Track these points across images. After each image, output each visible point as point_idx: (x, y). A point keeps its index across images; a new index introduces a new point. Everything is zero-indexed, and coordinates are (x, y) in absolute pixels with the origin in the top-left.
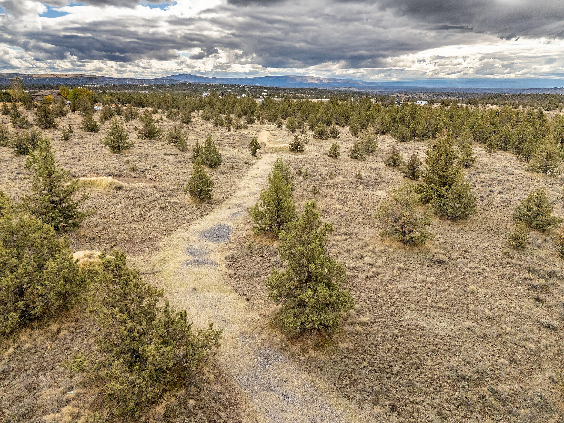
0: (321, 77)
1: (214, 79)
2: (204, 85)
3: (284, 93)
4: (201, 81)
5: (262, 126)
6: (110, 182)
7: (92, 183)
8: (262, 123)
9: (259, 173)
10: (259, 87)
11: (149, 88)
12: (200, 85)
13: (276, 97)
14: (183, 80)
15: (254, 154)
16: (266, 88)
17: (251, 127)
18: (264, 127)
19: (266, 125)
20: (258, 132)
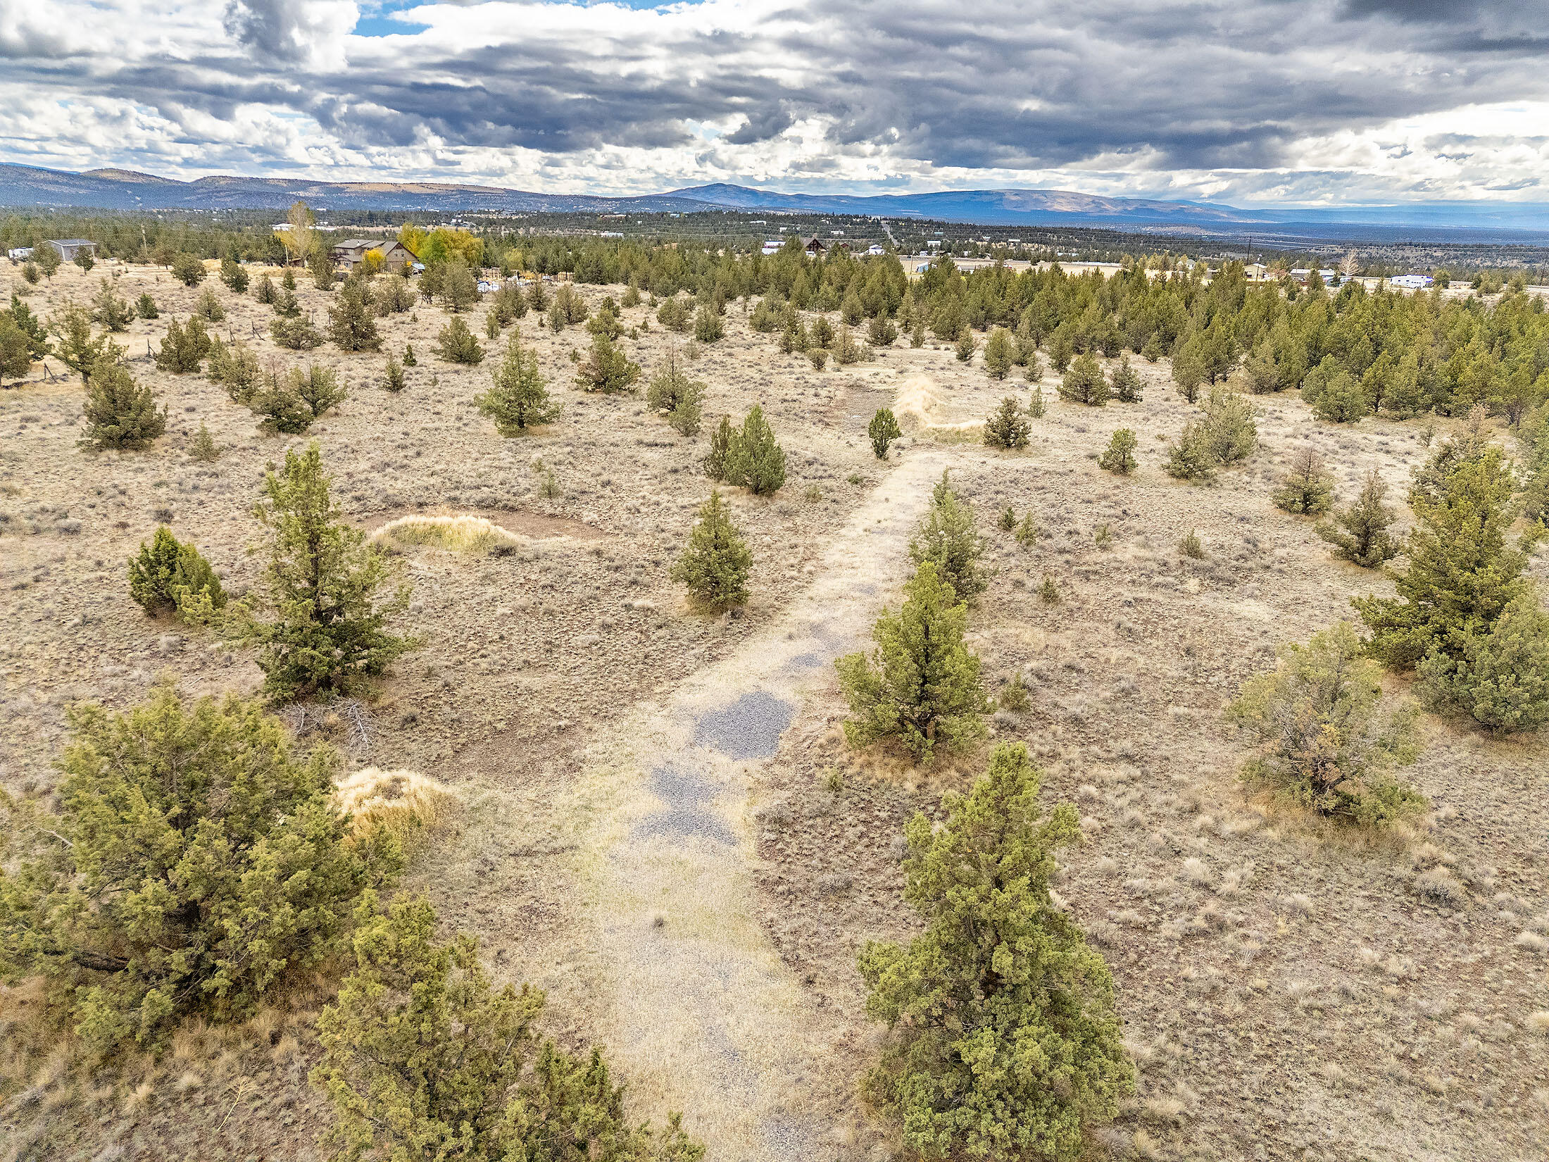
2: (773, 219)
3: (991, 241)
4: (765, 204)
5: (916, 351)
6: (484, 531)
7: (437, 533)
8: (917, 343)
9: (888, 515)
10: (922, 222)
11: (627, 223)
12: (759, 217)
13: (966, 253)
14: (717, 201)
15: (881, 451)
17: (883, 356)
18: (920, 357)
19: (927, 350)
20: (901, 372)
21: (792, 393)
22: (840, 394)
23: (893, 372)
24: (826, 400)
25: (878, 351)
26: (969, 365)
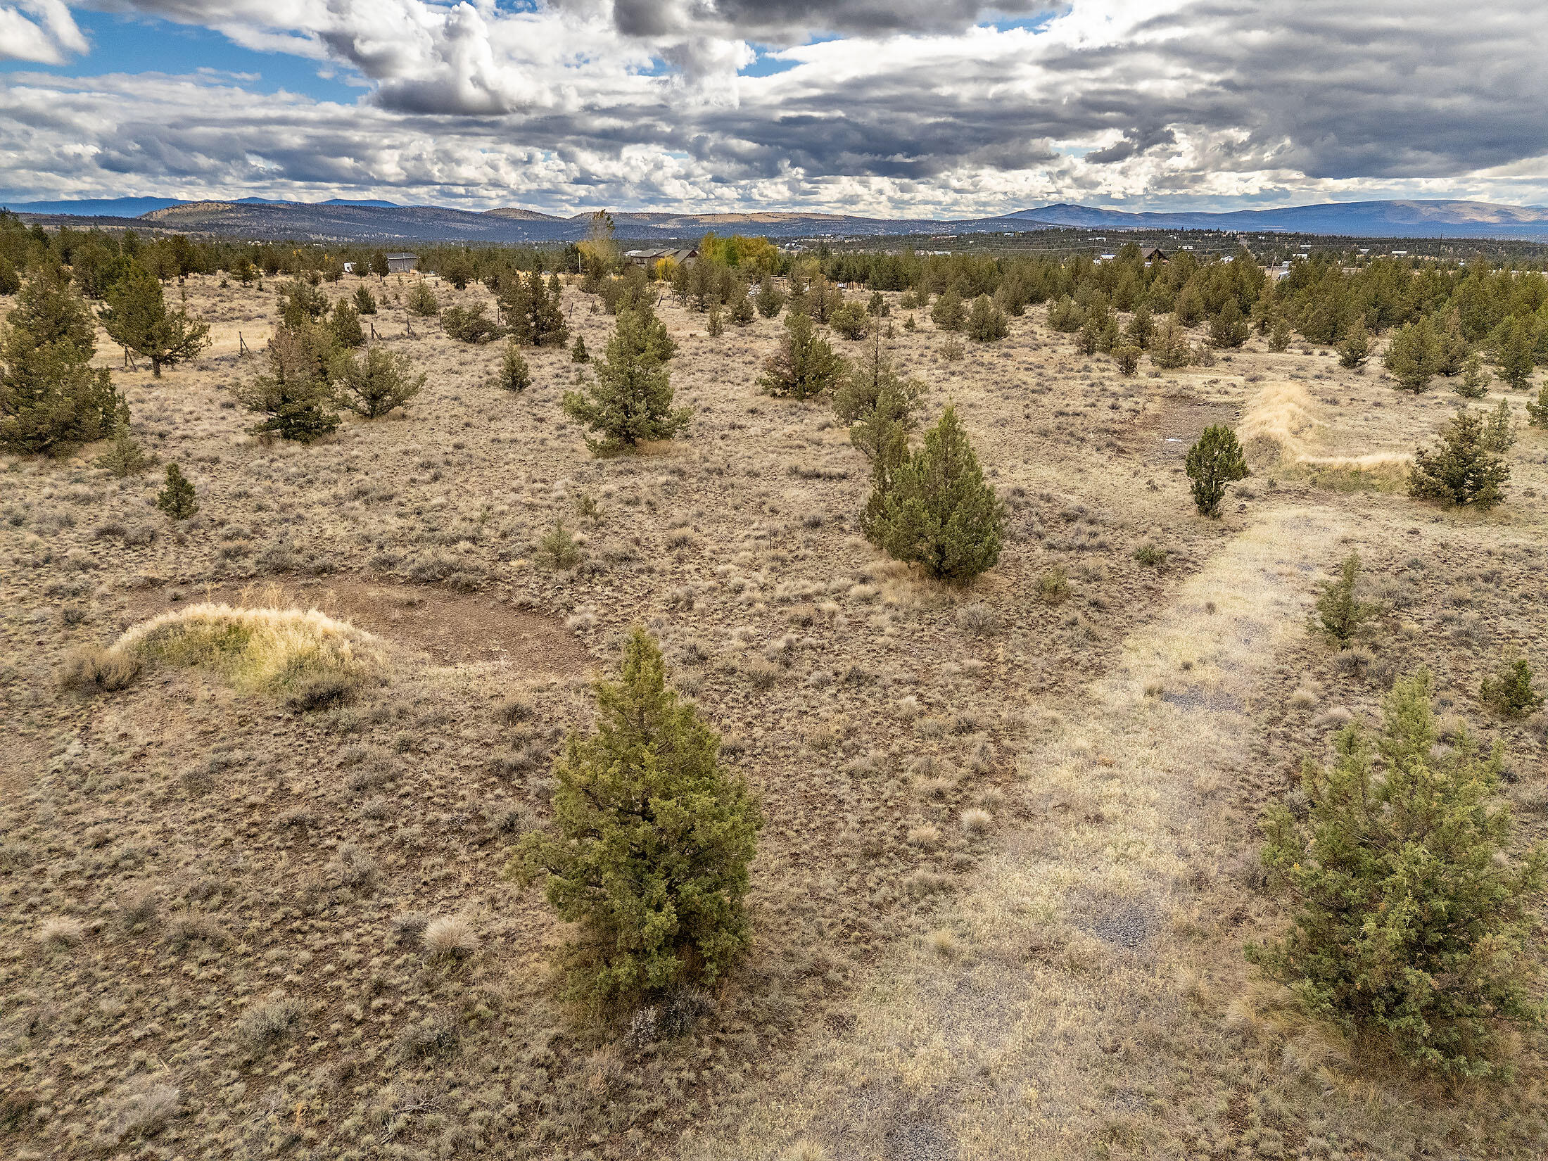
0: (1510, 203)
1: (1148, 215)
16: (1306, 239)
17: (1227, 359)
18: (1282, 363)
19: (1294, 355)
20: (1253, 380)
21: (1078, 404)
22: (1153, 408)
23: (1240, 380)
24: (1128, 415)
25: (1220, 354)
26: (1361, 373)
